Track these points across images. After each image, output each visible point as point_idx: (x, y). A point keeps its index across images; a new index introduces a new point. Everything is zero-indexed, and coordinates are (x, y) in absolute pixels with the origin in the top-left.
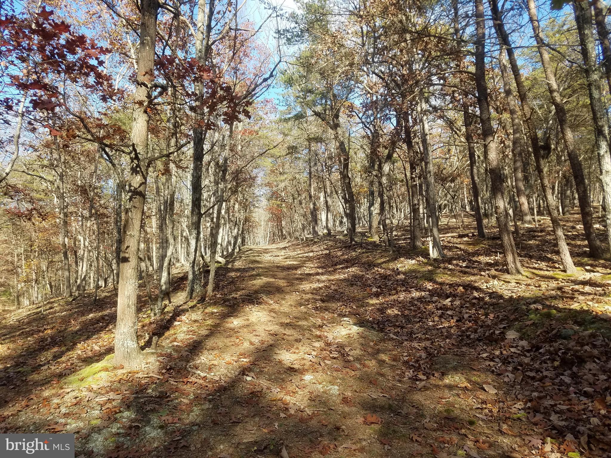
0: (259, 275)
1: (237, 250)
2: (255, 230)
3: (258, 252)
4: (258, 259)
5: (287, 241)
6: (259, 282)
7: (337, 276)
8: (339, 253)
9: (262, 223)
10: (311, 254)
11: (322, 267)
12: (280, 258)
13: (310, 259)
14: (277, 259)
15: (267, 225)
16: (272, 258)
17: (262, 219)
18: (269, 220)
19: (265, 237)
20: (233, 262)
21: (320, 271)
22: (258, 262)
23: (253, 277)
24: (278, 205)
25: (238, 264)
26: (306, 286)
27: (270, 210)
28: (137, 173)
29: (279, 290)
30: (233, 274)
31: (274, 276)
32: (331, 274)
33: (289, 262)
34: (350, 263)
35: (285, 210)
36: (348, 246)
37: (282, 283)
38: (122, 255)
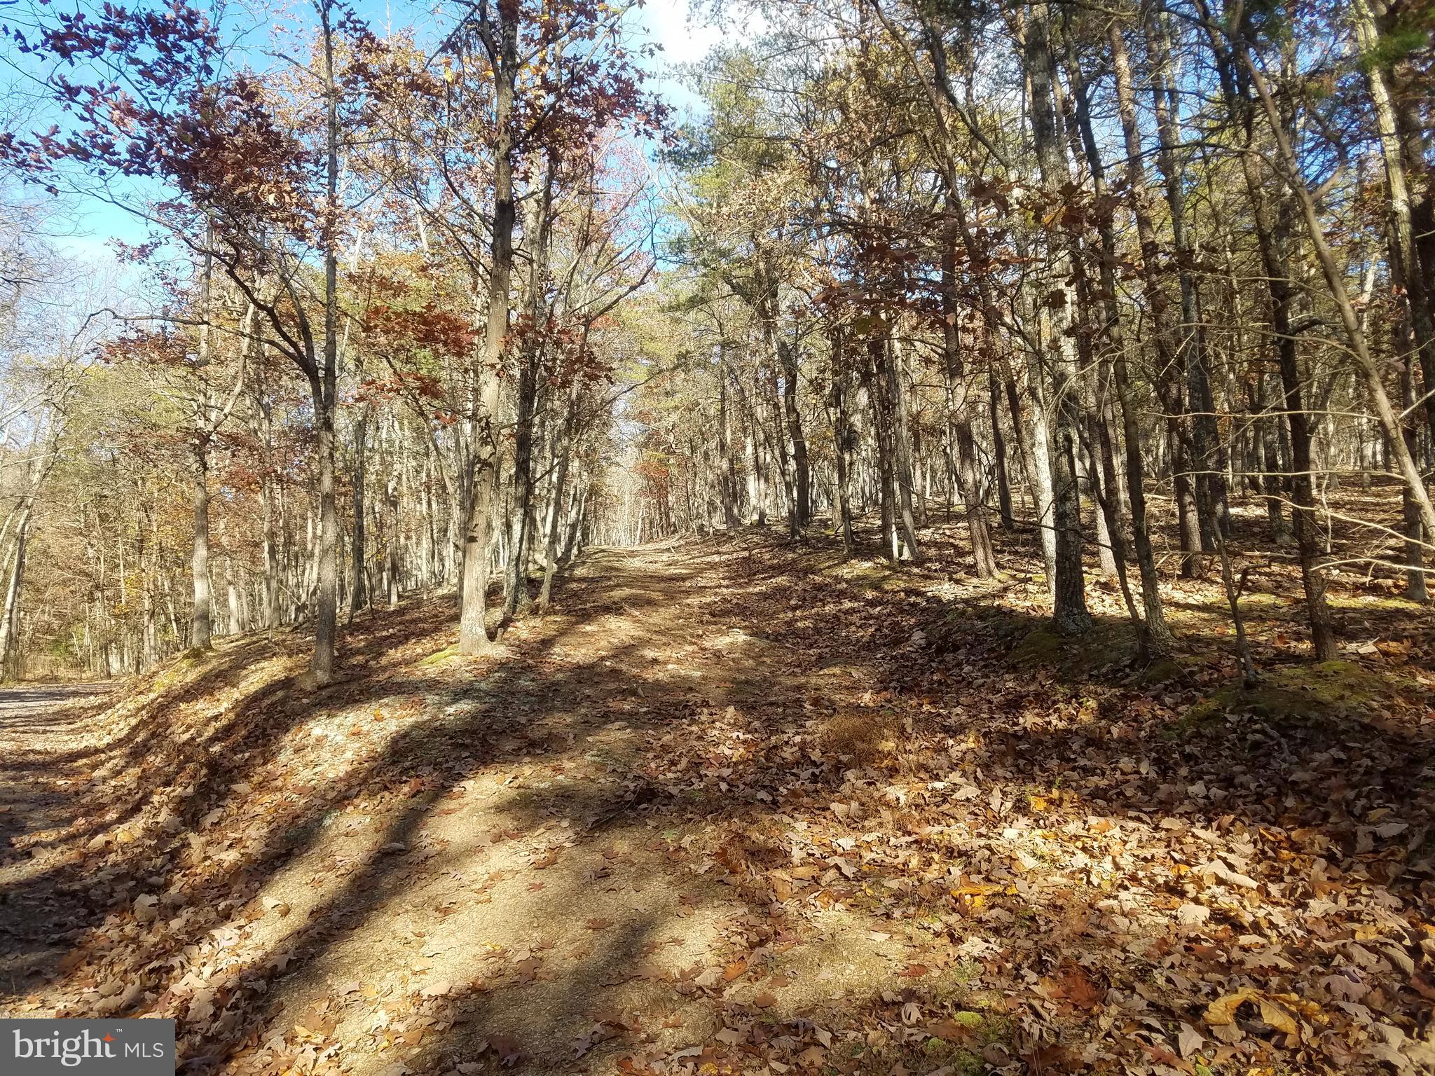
0: (618, 585)
1: (575, 551)
2: (609, 513)
3: (616, 555)
4: (616, 564)
5: (677, 536)
6: (618, 594)
7: (751, 589)
8: (767, 556)
9: (627, 498)
10: (716, 558)
11: (730, 578)
12: (658, 565)
13: (713, 566)
14: (652, 567)
15: (637, 502)
16: (643, 565)
17: (627, 487)
18: (642, 493)
19: (632, 531)
20: (572, 568)
21: (725, 583)
22: (617, 569)
23: (612, 588)
24: (660, 461)
25: (579, 572)
26: (694, 600)
27: (644, 470)
28: (487, 444)
29: (650, 603)
30: (574, 585)
31: (643, 588)
32: (741, 586)
33: (673, 571)
34: (779, 570)
35: (675, 471)
36: (784, 544)
37: (655, 595)
38: (470, 534)
